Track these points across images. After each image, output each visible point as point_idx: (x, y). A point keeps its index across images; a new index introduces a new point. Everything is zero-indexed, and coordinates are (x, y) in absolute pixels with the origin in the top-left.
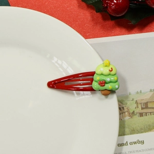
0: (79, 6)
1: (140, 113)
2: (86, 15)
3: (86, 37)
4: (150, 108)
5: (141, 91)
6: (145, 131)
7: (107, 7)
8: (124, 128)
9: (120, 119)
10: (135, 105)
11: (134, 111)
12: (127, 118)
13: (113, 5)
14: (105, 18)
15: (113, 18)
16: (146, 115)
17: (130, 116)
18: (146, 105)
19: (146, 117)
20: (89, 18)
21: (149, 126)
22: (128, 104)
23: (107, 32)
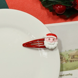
0: (42, 8)
1: (70, 61)
2: (45, 12)
4: (75, 58)
5: (71, 50)
6: (73, 69)
7: (55, 10)
8: (63, 67)
9: (61, 63)
10: (68, 57)
11: (67, 60)
12: (64, 63)
13: (58, 9)
14: (54, 14)
15: (58, 15)
17: (66, 62)
18: (73, 57)
19: (73, 62)
20: (46, 14)
21: (75, 67)
22: (65, 56)
23: (55, 21)
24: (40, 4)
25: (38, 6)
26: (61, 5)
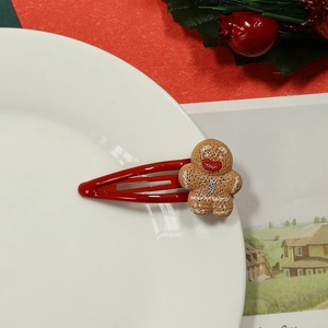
0: (168, 32)
1: (291, 269)
2: (182, 51)
3: (181, 100)
4: (314, 258)
5: (294, 221)
6: (301, 308)
7: (228, 36)
8: (255, 298)
9: (249, 280)
10: (281, 251)
11: (278, 264)
12: (262, 278)
13: (243, 33)
14: (222, 60)
15: (240, 60)
16: (305, 274)
17: (269, 273)
18: (304, 252)
19: (303, 277)
20: (189, 58)
21: (310, 296)
22: (267, 247)
23: (226, 90)
24: (163, 11)
25: (154, 23)
26: (258, 14)
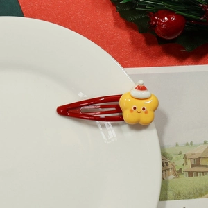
0: (116, 24)
1: (189, 172)
2: (124, 36)
3: (124, 66)
4: (203, 166)
5: (192, 142)
6: (195, 196)
7: (155, 26)
8: (166, 190)
10: (183, 161)
11: (181, 169)
12: (171, 177)
13: (164, 23)
14: (149, 42)
15: (161, 41)
16: (197, 175)
17: (175, 175)
18: (197, 162)
19: (196, 177)
20: (129, 40)
21: (200, 189)
22: (174, 158)
23: (151, 61)
24: (113, 11)
25: (108, 17)
26: (173, 13)
